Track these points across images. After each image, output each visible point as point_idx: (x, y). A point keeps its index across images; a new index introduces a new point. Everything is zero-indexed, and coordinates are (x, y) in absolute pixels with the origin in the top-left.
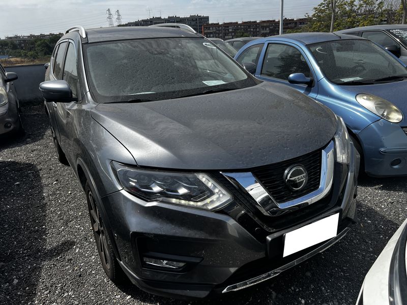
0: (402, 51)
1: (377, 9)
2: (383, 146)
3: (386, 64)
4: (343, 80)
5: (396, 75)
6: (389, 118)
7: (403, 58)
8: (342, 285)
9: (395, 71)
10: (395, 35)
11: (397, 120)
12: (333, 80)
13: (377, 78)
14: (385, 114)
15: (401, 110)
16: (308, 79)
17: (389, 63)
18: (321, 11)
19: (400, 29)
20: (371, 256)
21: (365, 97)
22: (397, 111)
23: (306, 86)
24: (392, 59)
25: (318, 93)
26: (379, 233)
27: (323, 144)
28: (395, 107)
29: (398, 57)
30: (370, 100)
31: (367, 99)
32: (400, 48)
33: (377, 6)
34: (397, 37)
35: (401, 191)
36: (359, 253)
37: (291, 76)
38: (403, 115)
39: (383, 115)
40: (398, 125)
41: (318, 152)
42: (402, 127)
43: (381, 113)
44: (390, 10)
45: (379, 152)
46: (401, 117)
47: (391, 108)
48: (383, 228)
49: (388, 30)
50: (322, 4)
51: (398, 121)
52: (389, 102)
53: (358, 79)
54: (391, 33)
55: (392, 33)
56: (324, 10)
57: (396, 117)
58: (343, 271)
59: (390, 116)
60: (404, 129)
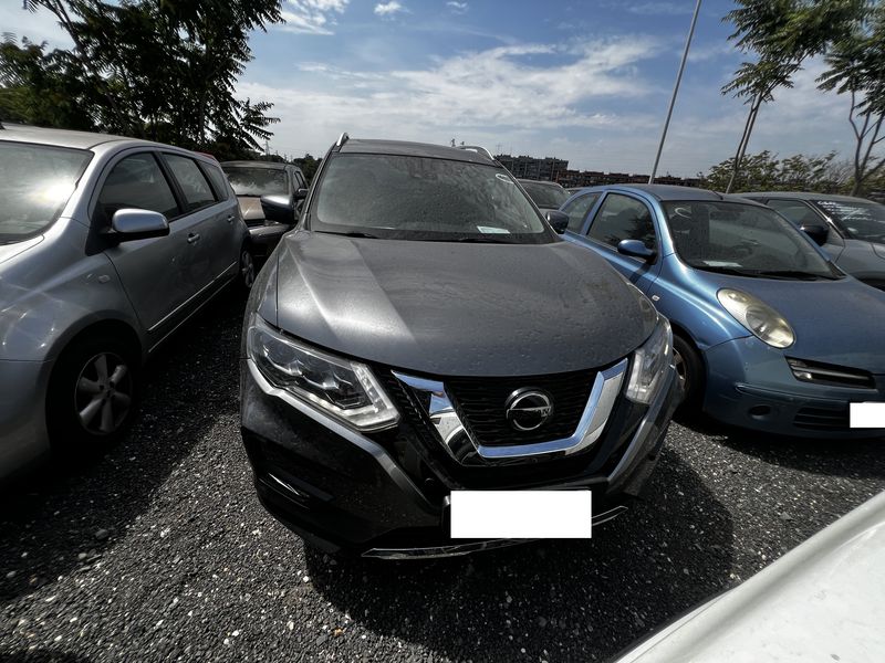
0: (830, 237)
1: (812, 178)
2: (743, 381)
3: (792, 251)
4: (707, 263)
5: (805, 271)
6: (768, 338)
7: (828, 248)
8: (589, 593)
9: (805, 263)
10: (824, 210)
11: (783, 343)
12: (689, 261)
13: (766, 269)
14: (763, 329)
15: (792, 329)
16: (649, 252)
17: (799, 251)
18: (722, 172)
19: (837, 202)
20: (660, 557)
21: (733, 296)
22: (784, 329)
23: (643, 261)
24: (806, 244)
25: (659, 274)
26: (691, 520)
27: (602, 362)
28: (783, 322)
29: (821, 244)
30: (742, 302)
31: (735, 299)
32: (827, 232)
33: (812, 174)
34: (829, 214)
35: (757, 456)
36: (640, 544)
37: (624, 242)
38: (796, 337)
39: (758, 330)
40: (781, 353)
41: (590, 373)
42: (787, 358)
43: (756, 326)
44: (831, 183)
45: (734, 387)
46: (789, 340)
47: (776, 322)
48: (700, 513)
49: (815, 202)
50: (727, 162)
51: (782, 346)
52: (773, 311)
53: (735, 265)
54: (818, 206)
55: (821, 207)
56: (727, 171)
57: (781, 338)
58: (600, 568)
59: (770, 335)
60: (791, 361)
